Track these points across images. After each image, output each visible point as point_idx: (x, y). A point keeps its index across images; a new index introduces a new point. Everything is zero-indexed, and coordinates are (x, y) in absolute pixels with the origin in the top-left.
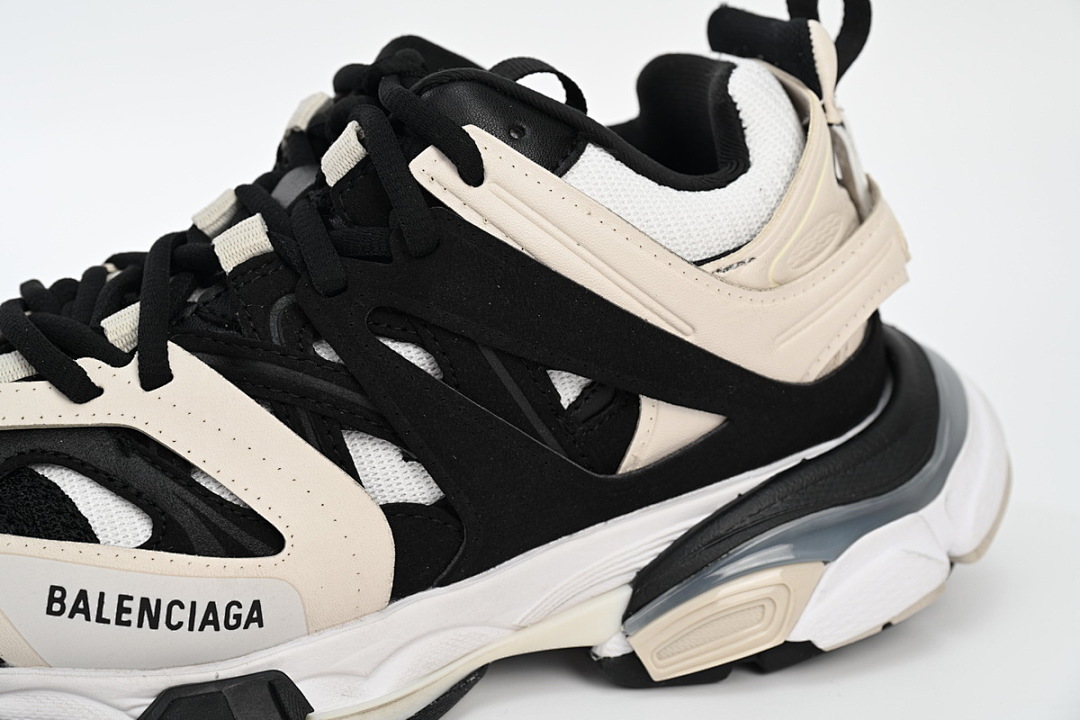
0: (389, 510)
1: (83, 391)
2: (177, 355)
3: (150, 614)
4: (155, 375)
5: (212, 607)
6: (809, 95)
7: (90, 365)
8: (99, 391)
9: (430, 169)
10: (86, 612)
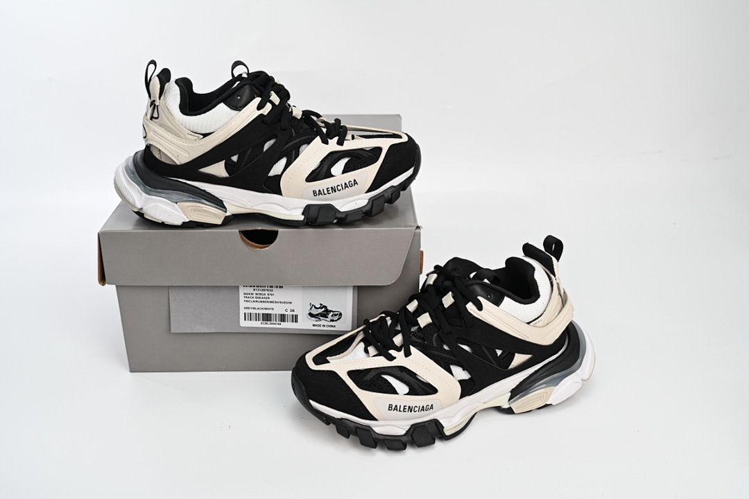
0: (460, 381)
1: (391, 358)
2: (413, 349)
3: (410, 409)
4: (408, 354)
5: (423, 407)
6: (552, 276)
7: (392, 352)
8: (395, 358)
9: (471, 307)
10: (397, 410)
